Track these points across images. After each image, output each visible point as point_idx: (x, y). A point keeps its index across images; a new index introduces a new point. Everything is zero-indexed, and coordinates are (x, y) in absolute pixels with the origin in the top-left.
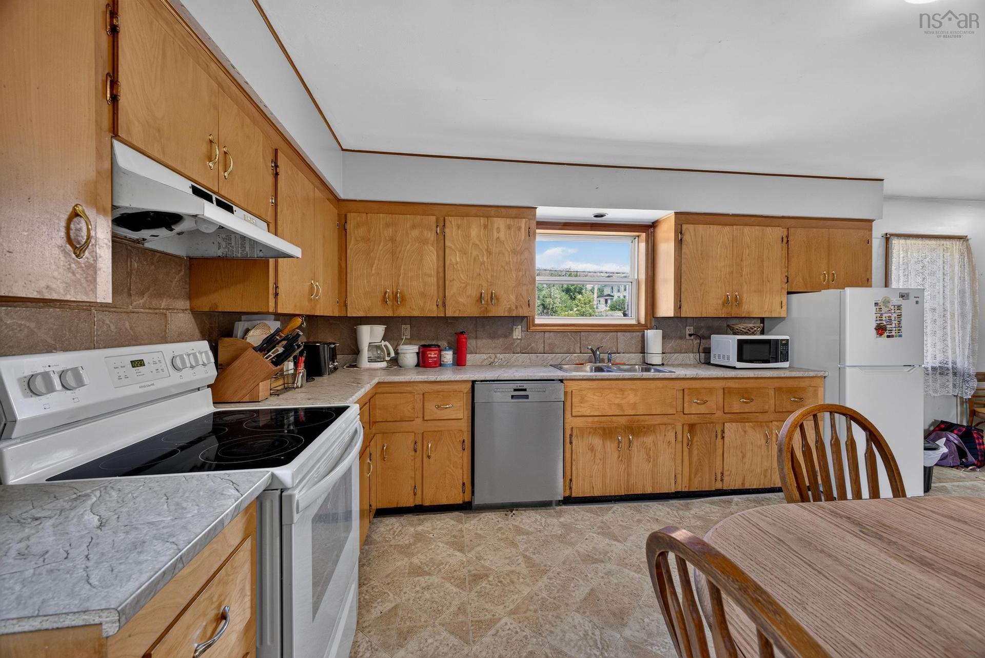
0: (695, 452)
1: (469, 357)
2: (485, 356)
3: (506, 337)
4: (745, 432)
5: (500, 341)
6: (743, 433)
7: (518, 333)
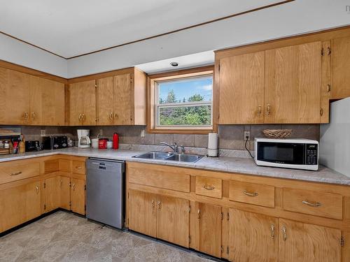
0: (204, 225)
1: (120, 145)
2: (127, 145)
3: (137, 136)
4: (249, 220)
5: (135, 138)
6: (247, 221)
7: (143, 134)
